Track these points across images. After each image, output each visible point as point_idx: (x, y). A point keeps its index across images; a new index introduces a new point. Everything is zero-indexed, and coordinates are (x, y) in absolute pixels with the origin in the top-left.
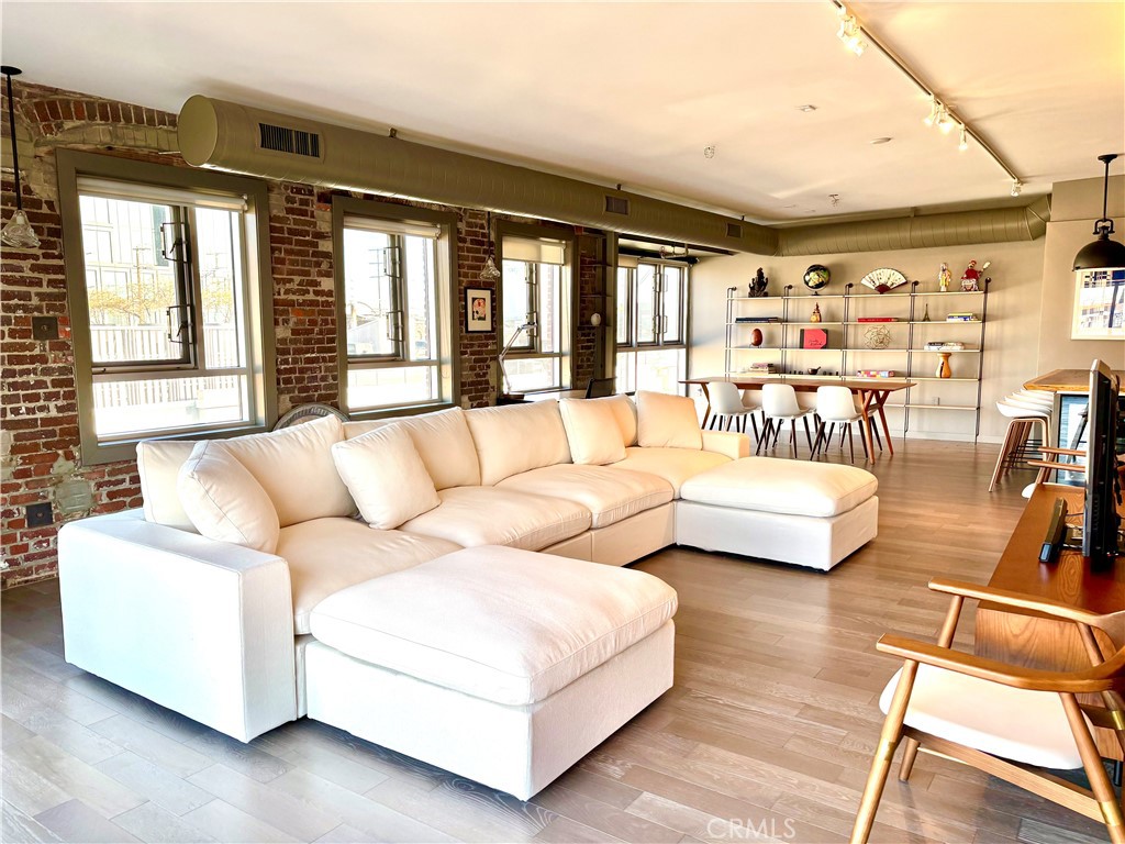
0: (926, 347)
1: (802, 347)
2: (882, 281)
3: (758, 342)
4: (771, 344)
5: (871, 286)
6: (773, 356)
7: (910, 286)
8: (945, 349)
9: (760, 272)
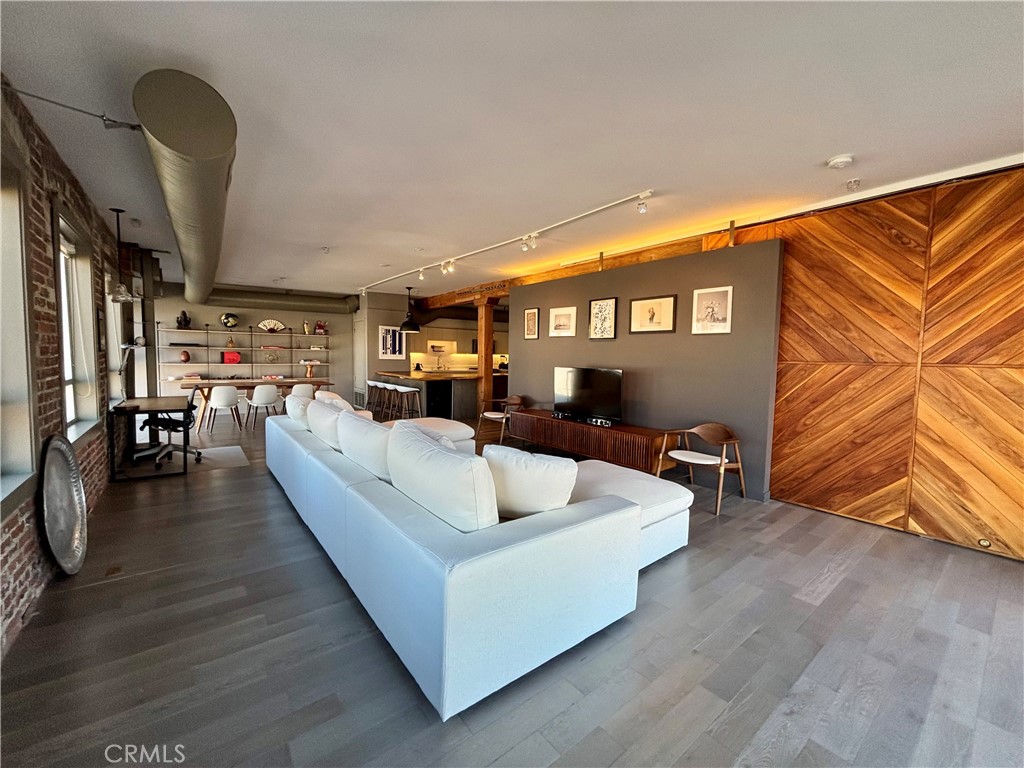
0: (302, 362)
1: (223, 362)
2: (272, 326)
3: (187, 360)
4: (196, 362)
5: (264, 328)
6: (201, 368)
7: (287, 330)
8: (312, 363)
9: (184, 313)
